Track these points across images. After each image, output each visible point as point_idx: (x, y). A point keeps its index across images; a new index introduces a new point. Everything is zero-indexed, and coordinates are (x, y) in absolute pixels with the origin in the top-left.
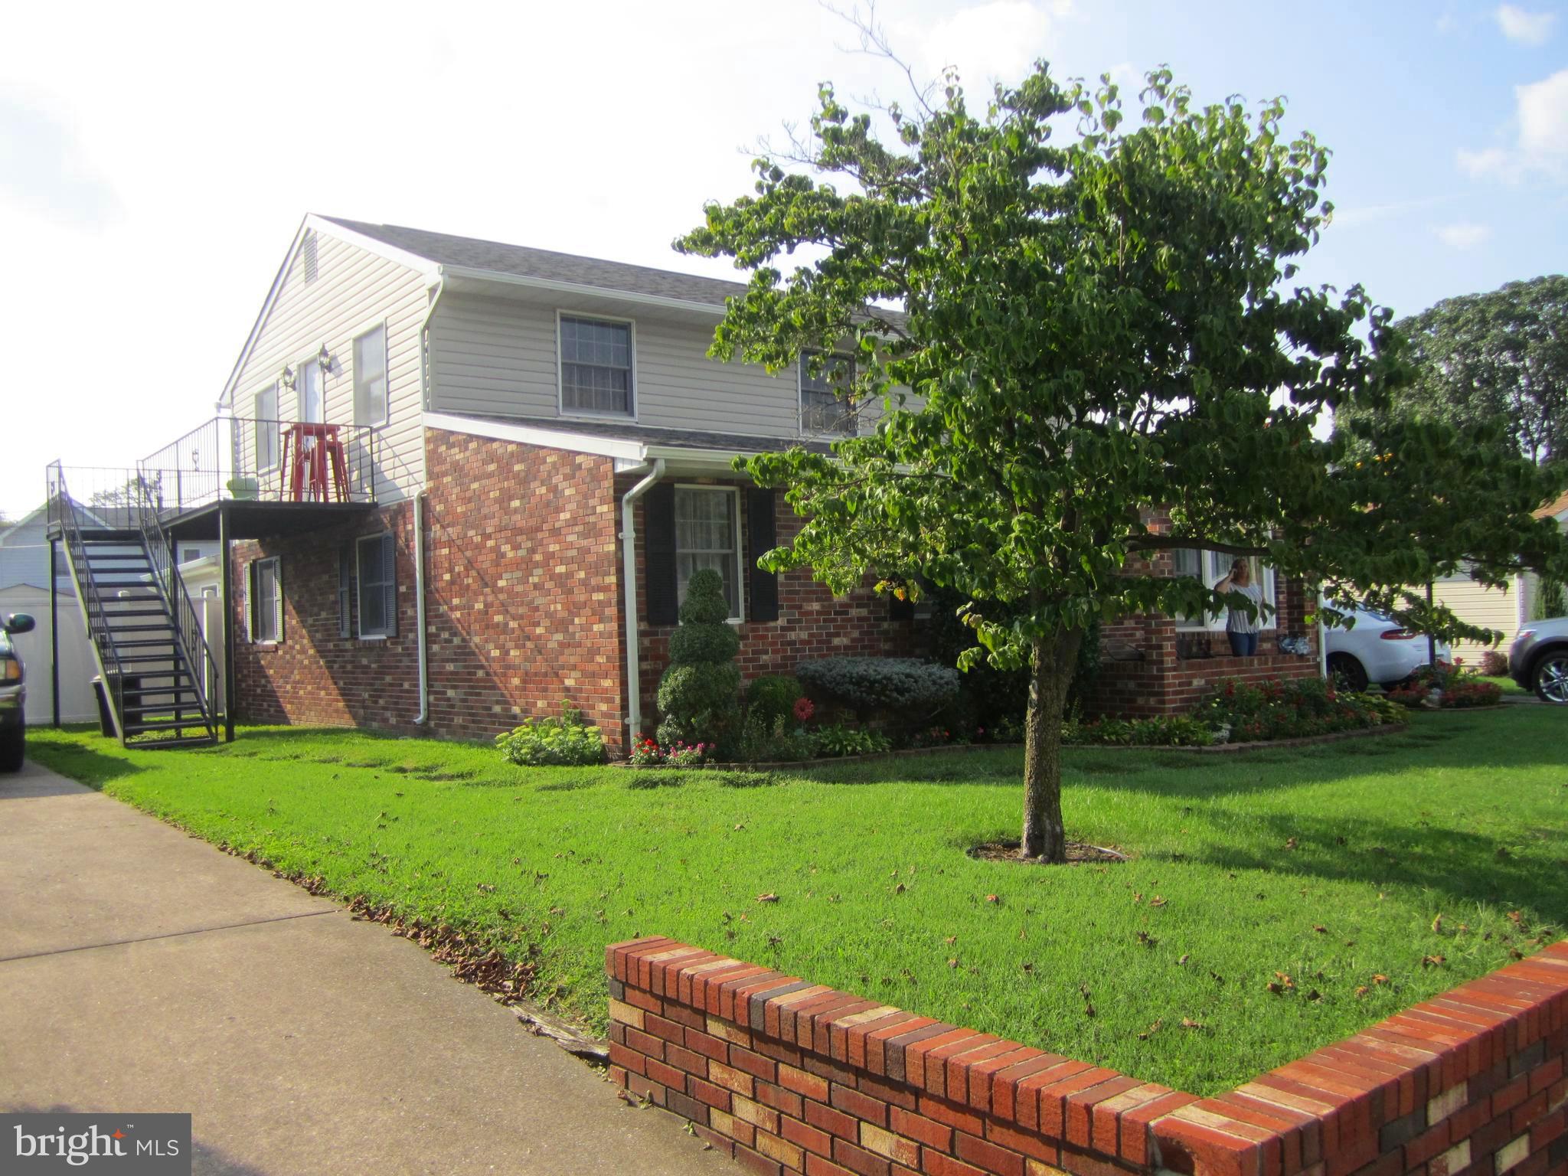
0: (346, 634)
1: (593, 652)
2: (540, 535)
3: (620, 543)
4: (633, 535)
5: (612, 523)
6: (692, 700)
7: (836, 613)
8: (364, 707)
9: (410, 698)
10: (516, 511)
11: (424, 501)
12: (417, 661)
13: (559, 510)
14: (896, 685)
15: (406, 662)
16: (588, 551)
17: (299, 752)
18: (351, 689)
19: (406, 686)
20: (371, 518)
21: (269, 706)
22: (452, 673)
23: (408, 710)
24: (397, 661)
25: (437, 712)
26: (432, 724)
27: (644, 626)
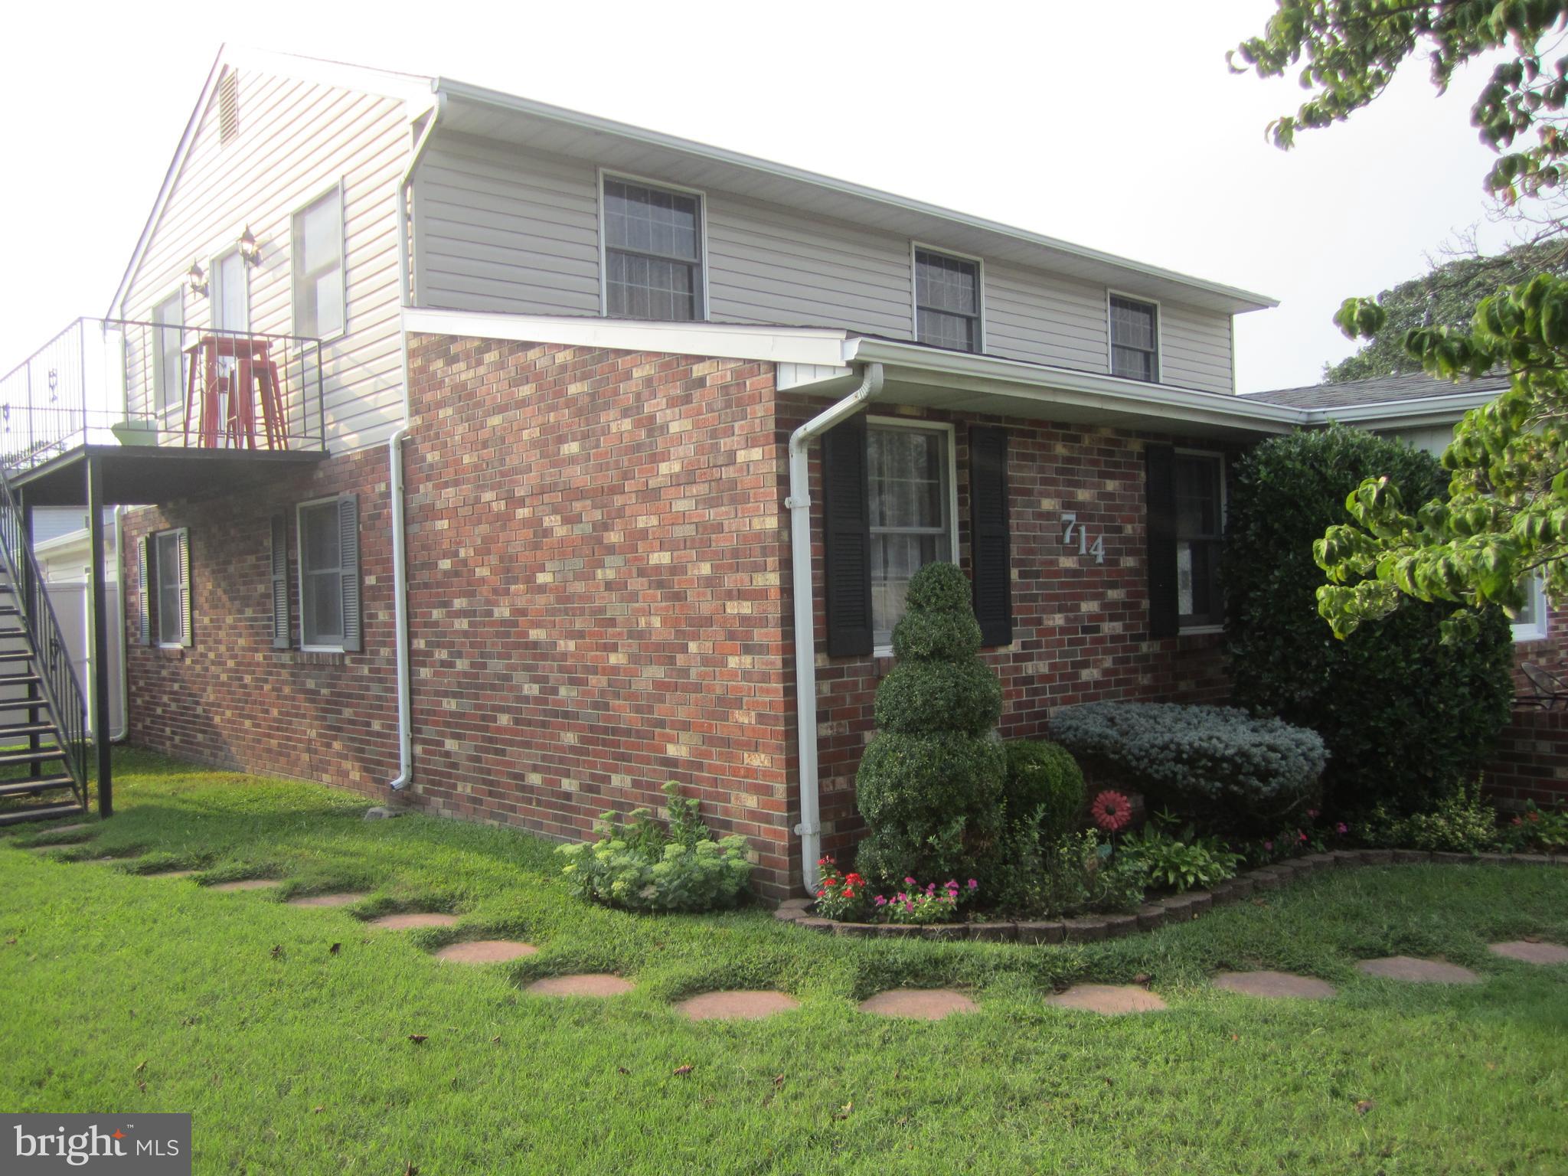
0: (282, 642)
1: (729, 702)
2: (618, 500)
3: (785, 514)
4: (808, 501)
5: (772, 481)
6: (936, 803)
7: (1085, 630)
8: (309, 750)
9: (383, 745)
10: (572, 460)
11: (404, 446)
12: (394, 690)
13: (656, 458)
14: (1256, 766)
15: (375, 689)
16: (719, 528)
18: (290, 722)
19: (376, 726)
20: (321, 475)
21: (173, 733)
22: (452, 714)
23: (379, 763)
24: (361, 688)
25: (426, 771)
26: (420, 788)
27: (823, 659)
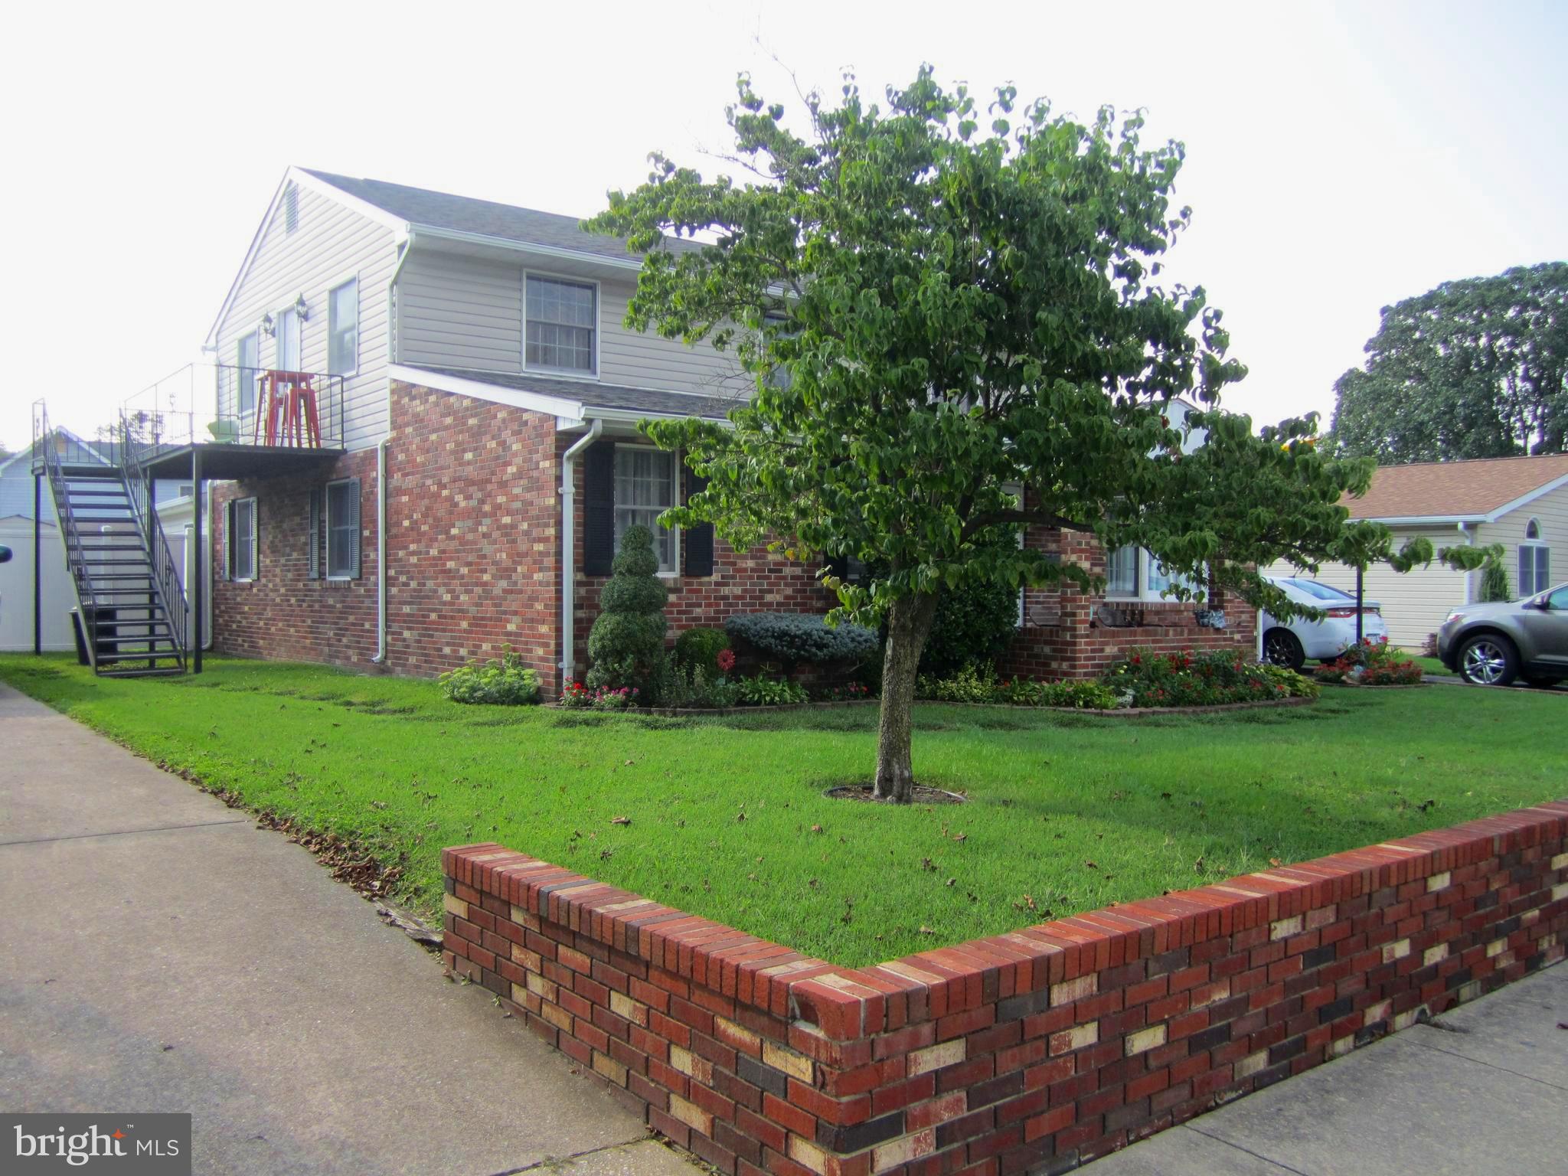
0: (315, 575)
1: (533, 599)
2: (489, 487)
3: (559, 497)
4: (573, 490)
5: (553, 479)
6: (619, 647)
7: (770, 571)
8: (329, 645)
9: (371, 637)
10: (469, 463)
11: (387, 449)
12: (377, 602)
13: (507, 464)
14: (815, 641)
15: (367, 603)
16: (531, 504)
17: (258, 684)
18: (318, 628)
19: (367, 626)
20: (340, 464)
21: (244, 641)
22: (408, 615)
23: (368, 649)
24: (360, 602)
25: (393, 652)
26: (389, 662)
27: (581, 576)
